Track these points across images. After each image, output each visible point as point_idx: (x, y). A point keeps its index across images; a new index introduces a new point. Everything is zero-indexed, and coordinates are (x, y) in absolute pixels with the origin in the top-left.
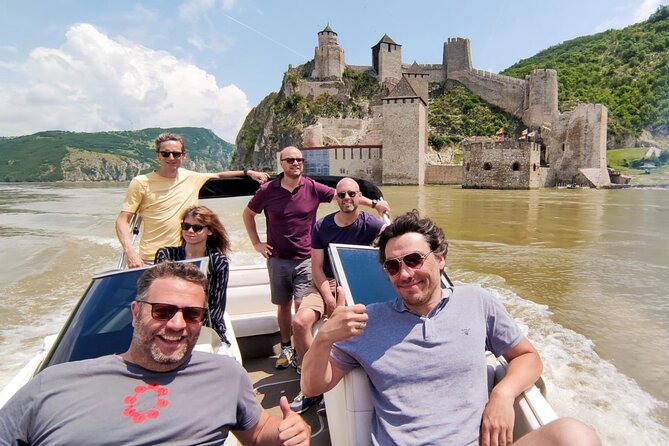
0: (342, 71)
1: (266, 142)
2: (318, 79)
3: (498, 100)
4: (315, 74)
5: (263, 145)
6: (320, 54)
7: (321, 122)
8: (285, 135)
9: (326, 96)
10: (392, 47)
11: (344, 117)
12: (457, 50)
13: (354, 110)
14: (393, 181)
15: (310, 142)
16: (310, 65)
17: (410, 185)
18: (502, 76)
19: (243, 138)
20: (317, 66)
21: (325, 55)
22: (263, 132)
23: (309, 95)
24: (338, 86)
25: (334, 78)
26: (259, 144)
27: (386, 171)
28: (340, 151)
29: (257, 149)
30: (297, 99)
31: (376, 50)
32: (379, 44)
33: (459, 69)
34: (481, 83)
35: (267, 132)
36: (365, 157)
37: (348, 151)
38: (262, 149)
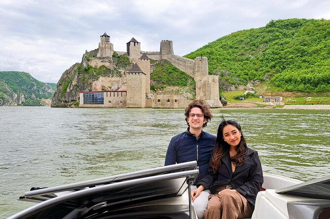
0: (112, 54)
1: (73, 88)
2: (100, 58)
3: (184, 69)
4: (99, 55)
5: (71, 89)
6: (101, 46)
7: (101, 78)
8: (83, 84)
9: (104, 66)
10: (136, 43)
11: (112, 77)
12: (167, 45)
13: (117, 73)
14: (131, 106)
15: (95, 89)
16: (97, 51)
17: (138, 108)
18: (185, 58)
19: (60, 85)
20: (100, 51)
21: (104, 46)
22: (72, 83)
23: (96, 66)
24: (110, 62)
25: (108, 58)
26: (69, 88)
27: (128, 102)
28: (109, 93)
29: (68, 90)
30: (89, 68)
31: (128, 44)
32: (130, 42)
33: (167, 54)
34: (177, 61)
35: (74, 83)
36: (120, 96)
37: (112, 93)
38: (71, 91)
